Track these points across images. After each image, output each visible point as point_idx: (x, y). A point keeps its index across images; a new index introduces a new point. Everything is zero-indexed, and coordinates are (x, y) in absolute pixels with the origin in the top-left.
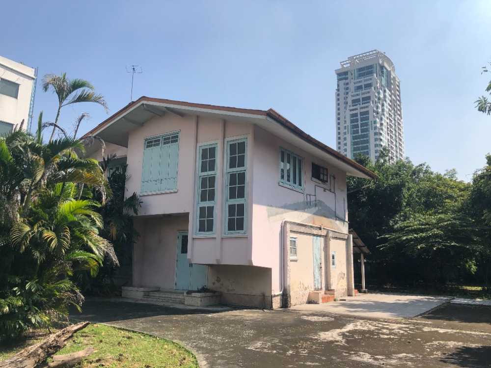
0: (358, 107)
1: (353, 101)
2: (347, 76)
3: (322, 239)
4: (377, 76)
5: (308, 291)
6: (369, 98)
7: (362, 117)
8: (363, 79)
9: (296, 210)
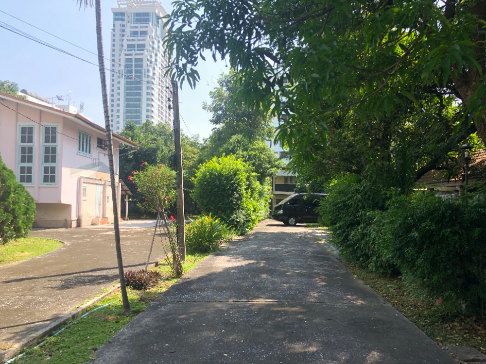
0: (133, 52)
1: (129, 46)
2: (123, 18)
3: (102, 187)
4: (152, 25)
5: (92, 218)
6: (144, 46)
7: (136, 63)
8: (139, 25)
9: (87, 169)
